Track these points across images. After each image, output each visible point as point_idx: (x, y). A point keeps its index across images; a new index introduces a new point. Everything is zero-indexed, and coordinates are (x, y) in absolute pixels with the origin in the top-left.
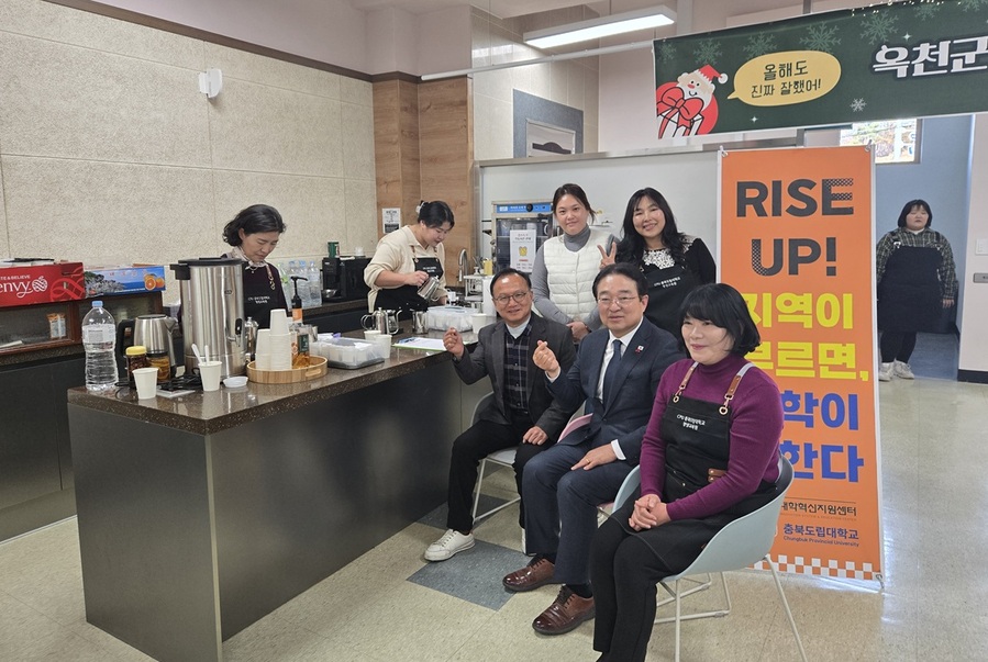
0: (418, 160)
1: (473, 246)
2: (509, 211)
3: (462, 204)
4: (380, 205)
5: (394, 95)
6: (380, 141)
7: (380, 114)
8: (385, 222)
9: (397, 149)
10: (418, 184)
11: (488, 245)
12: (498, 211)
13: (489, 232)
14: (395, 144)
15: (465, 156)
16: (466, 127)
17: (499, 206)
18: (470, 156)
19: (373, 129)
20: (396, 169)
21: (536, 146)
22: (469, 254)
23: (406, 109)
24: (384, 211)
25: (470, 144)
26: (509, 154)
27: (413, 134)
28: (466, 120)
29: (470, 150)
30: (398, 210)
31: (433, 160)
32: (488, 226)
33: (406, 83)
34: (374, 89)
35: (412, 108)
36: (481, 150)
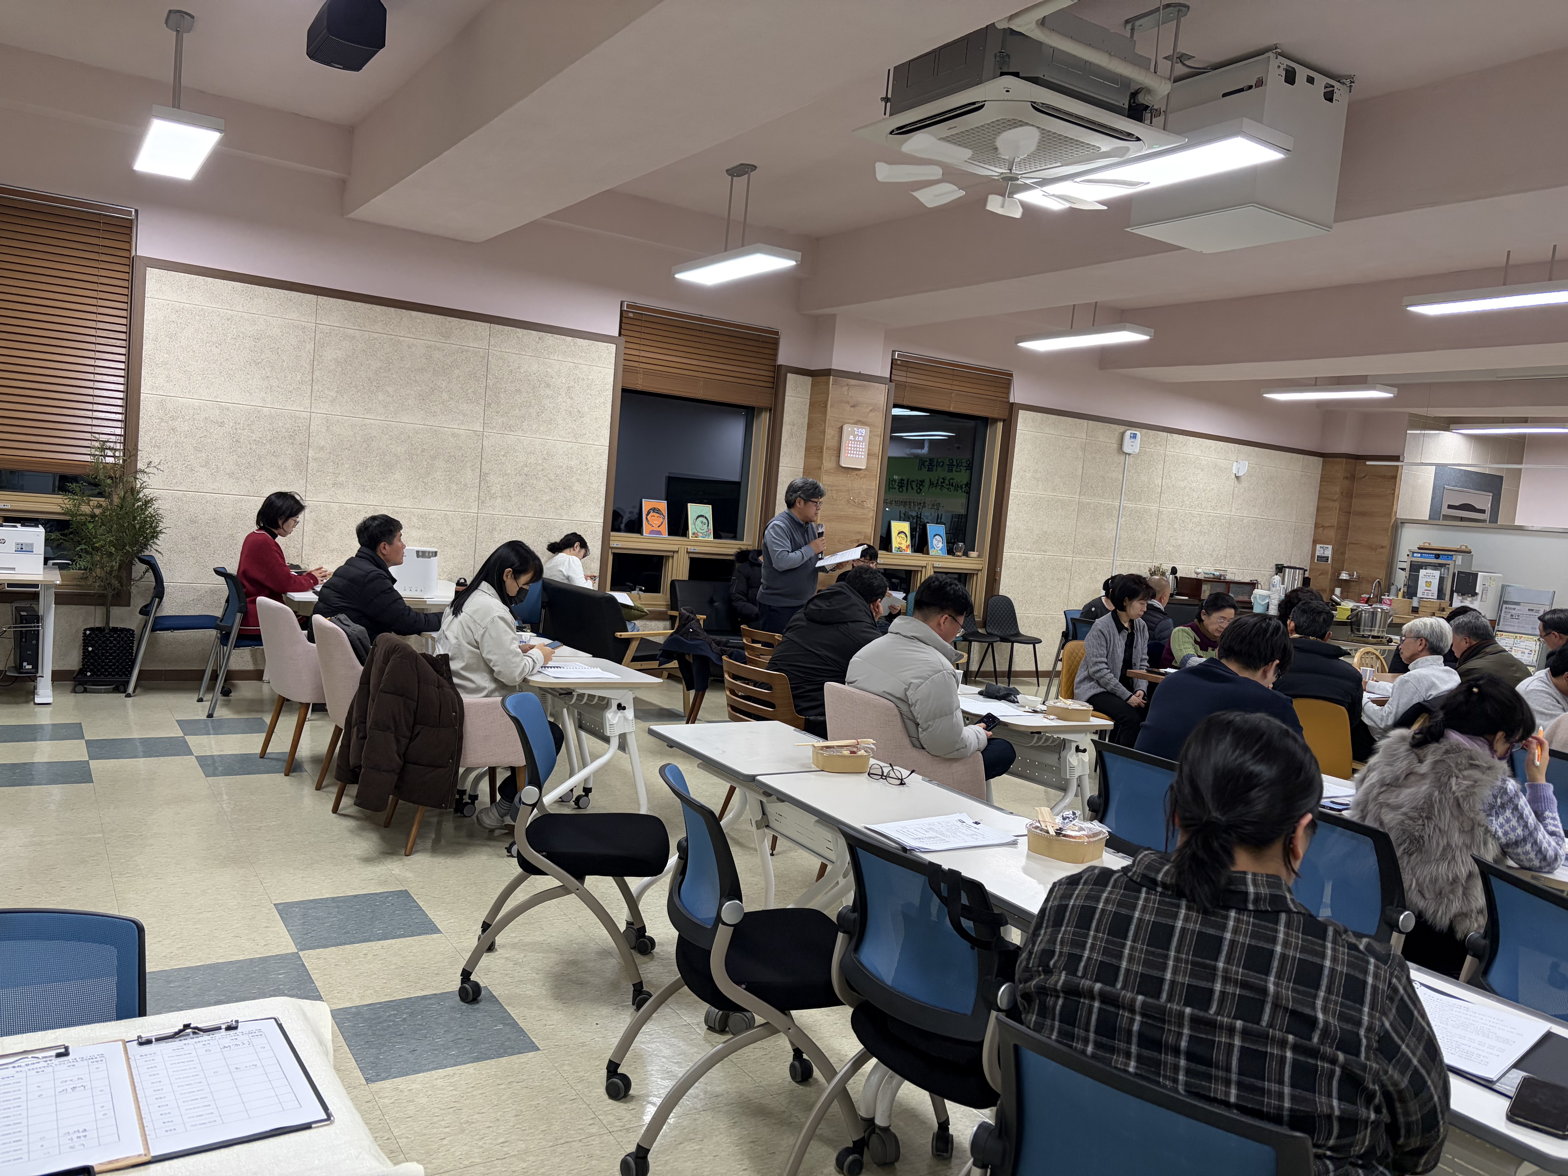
0: (1350, 513)
1: (1386, 578)
2: (1421, 557)
3: (1382, 547)
4: (1315, 542)
5: (1339, 469)
6: (1322, 497)
7: (1325, 480)
8: (1317, 554)
9: (1336, 505)
10: (1348, 529)
11: (1401, 578)
12: (1413, 556)
13: (1403, 569)
14: (1335, 501)
15: (1390, 515)
16: (1394, 494)
17: (1414, 553)
18: (1393, 514)
19: (1318, 489)
20: (1333, 519)
21: (1450, 507)
22: (1382, 584)
23: (1346, 478)
24: (1318, 546)
25: (1395, 506)
26: (1425, 515)
27: (1349, 495)
28: (1394, 490)
29: (1394, 510)
30: (1330, 547)
31: (1363, 514)
32: (1404, 565)
33: (1349, 460)
34: (1324, 462)
35: (1352, 477)
36: (1402, 511)
